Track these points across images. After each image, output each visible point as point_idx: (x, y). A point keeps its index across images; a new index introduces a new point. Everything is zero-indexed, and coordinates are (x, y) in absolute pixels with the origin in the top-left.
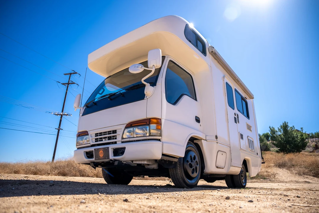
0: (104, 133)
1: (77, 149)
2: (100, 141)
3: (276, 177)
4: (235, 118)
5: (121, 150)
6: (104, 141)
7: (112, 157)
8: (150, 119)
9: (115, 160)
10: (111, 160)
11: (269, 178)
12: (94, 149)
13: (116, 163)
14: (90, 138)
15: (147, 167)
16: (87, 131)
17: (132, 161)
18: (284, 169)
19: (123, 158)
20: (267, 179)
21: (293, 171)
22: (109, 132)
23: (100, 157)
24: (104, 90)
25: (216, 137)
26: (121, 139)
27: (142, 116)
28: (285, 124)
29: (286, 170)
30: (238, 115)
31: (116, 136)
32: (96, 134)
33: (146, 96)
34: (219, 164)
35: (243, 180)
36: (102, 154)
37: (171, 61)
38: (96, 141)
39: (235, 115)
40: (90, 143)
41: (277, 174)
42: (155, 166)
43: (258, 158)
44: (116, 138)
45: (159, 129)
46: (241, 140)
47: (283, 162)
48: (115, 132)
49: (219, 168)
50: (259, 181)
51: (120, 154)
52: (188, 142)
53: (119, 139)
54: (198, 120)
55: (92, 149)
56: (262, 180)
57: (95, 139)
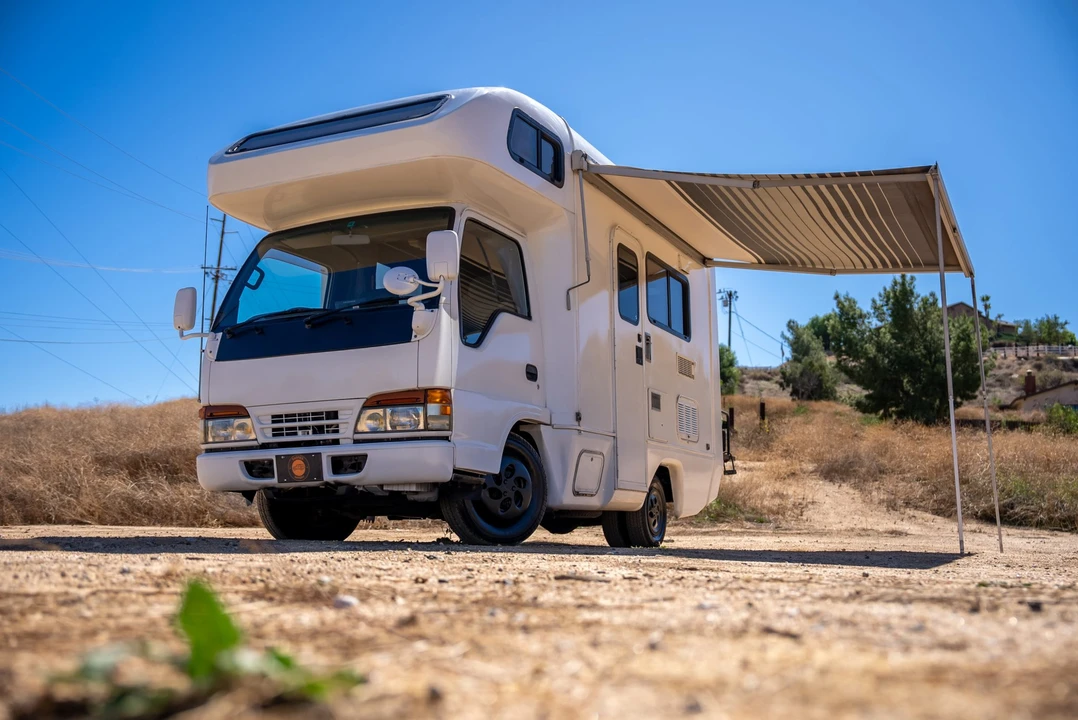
0: (300, 415)
2: (288, 434)
3: (804, 518)
4: (639, 350)
5: (351, 460)
6: (301, 436)
7: (328, 476)
8: (426, 391)
9: (338, 484)
10: (327, 483)
11: (776, 520)
12: (277, 457)
13: (341, 490)
14: (258, 427)
15: (411, 497)
16: (244, 408)
17: (381, 486)
18: (845, 487)
19: (358, 480)
20: (770, 522)
21: (874, 493)
22: (317, 416)
23: (294, 475)
24: (262, 275)
25: (578, 417)
26: (352, 433)
27: (406, 382)
28: (903, 284)
29: (852, 491)
30: (648, 339)
31: (338, 426)
32: (273, 417)
33: (414, 334)
34: (581, 486)
35: (654, 524)
36: (301, 469)
37: (470, 220)
38: (274, 435)
39: (640, 340)
40: (256, 440)
41: (813, 503)
42: (432, 496)
43: (711, 458)
44: (337, 431)
45: (445, 414)
46: (654, 413)
47: (847, 457)
48: (334, 415)
49: (583, 495)
50: (739, 530)
51: (349, 470)
52: (510, 434)
53: (346, 432)
54: (532, 374)
55: (270, 455)
56: (749, 524)
57: (274, 430)
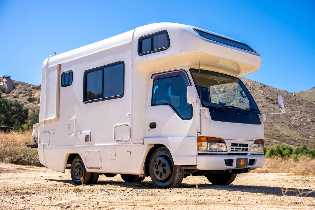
1: (197, 154)
2: (236, 151)
6: (239, 152)
7: (248, 166)
14: (228, 147)
16: (223, 140)
23: (240, 165)
26: (251, 151)
32: (232, 144)
36: (243, 163)
38: (232, 150)
40: (227, 152)
44: (247, 151)
48: (247, 145)
57: (232, 148)
